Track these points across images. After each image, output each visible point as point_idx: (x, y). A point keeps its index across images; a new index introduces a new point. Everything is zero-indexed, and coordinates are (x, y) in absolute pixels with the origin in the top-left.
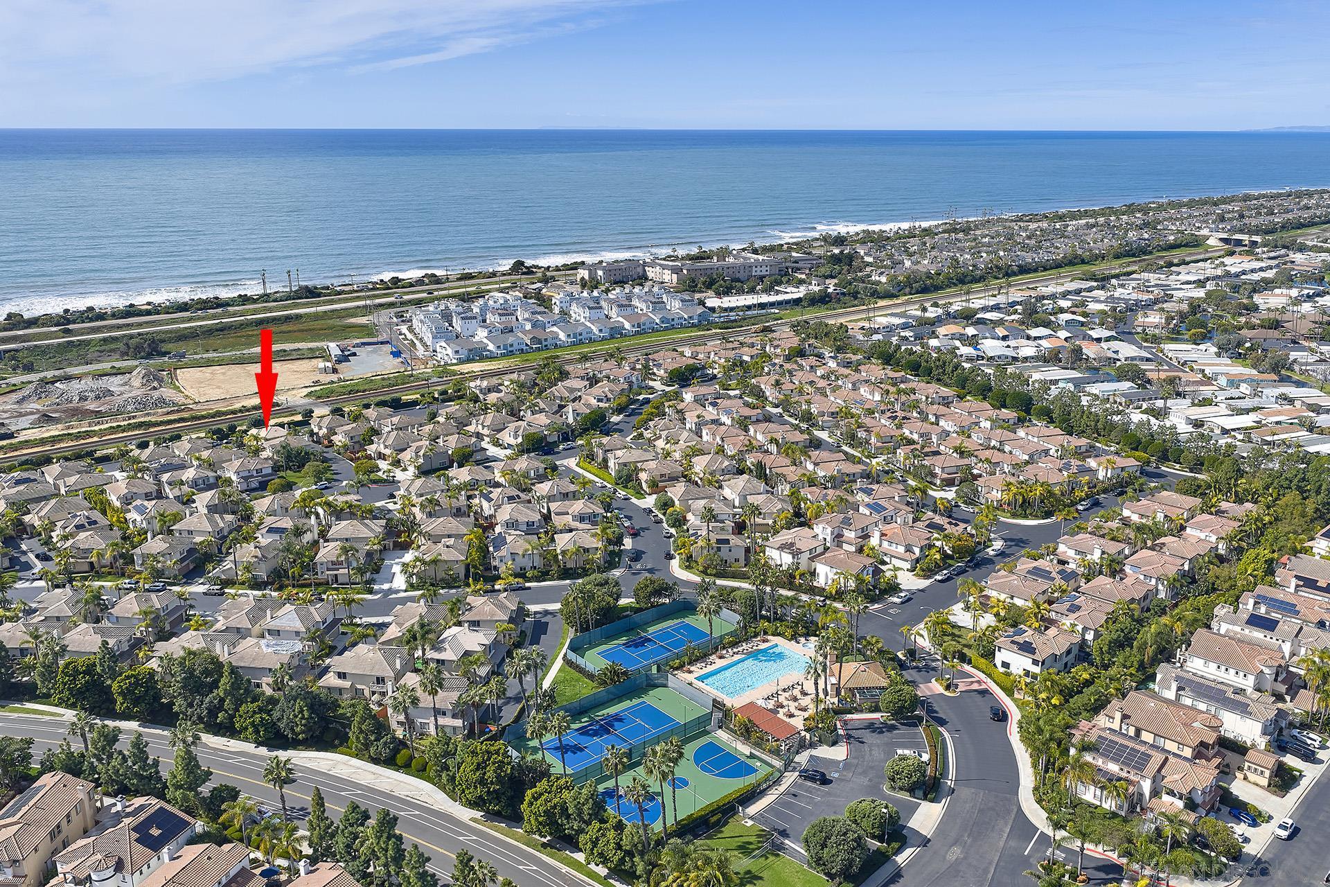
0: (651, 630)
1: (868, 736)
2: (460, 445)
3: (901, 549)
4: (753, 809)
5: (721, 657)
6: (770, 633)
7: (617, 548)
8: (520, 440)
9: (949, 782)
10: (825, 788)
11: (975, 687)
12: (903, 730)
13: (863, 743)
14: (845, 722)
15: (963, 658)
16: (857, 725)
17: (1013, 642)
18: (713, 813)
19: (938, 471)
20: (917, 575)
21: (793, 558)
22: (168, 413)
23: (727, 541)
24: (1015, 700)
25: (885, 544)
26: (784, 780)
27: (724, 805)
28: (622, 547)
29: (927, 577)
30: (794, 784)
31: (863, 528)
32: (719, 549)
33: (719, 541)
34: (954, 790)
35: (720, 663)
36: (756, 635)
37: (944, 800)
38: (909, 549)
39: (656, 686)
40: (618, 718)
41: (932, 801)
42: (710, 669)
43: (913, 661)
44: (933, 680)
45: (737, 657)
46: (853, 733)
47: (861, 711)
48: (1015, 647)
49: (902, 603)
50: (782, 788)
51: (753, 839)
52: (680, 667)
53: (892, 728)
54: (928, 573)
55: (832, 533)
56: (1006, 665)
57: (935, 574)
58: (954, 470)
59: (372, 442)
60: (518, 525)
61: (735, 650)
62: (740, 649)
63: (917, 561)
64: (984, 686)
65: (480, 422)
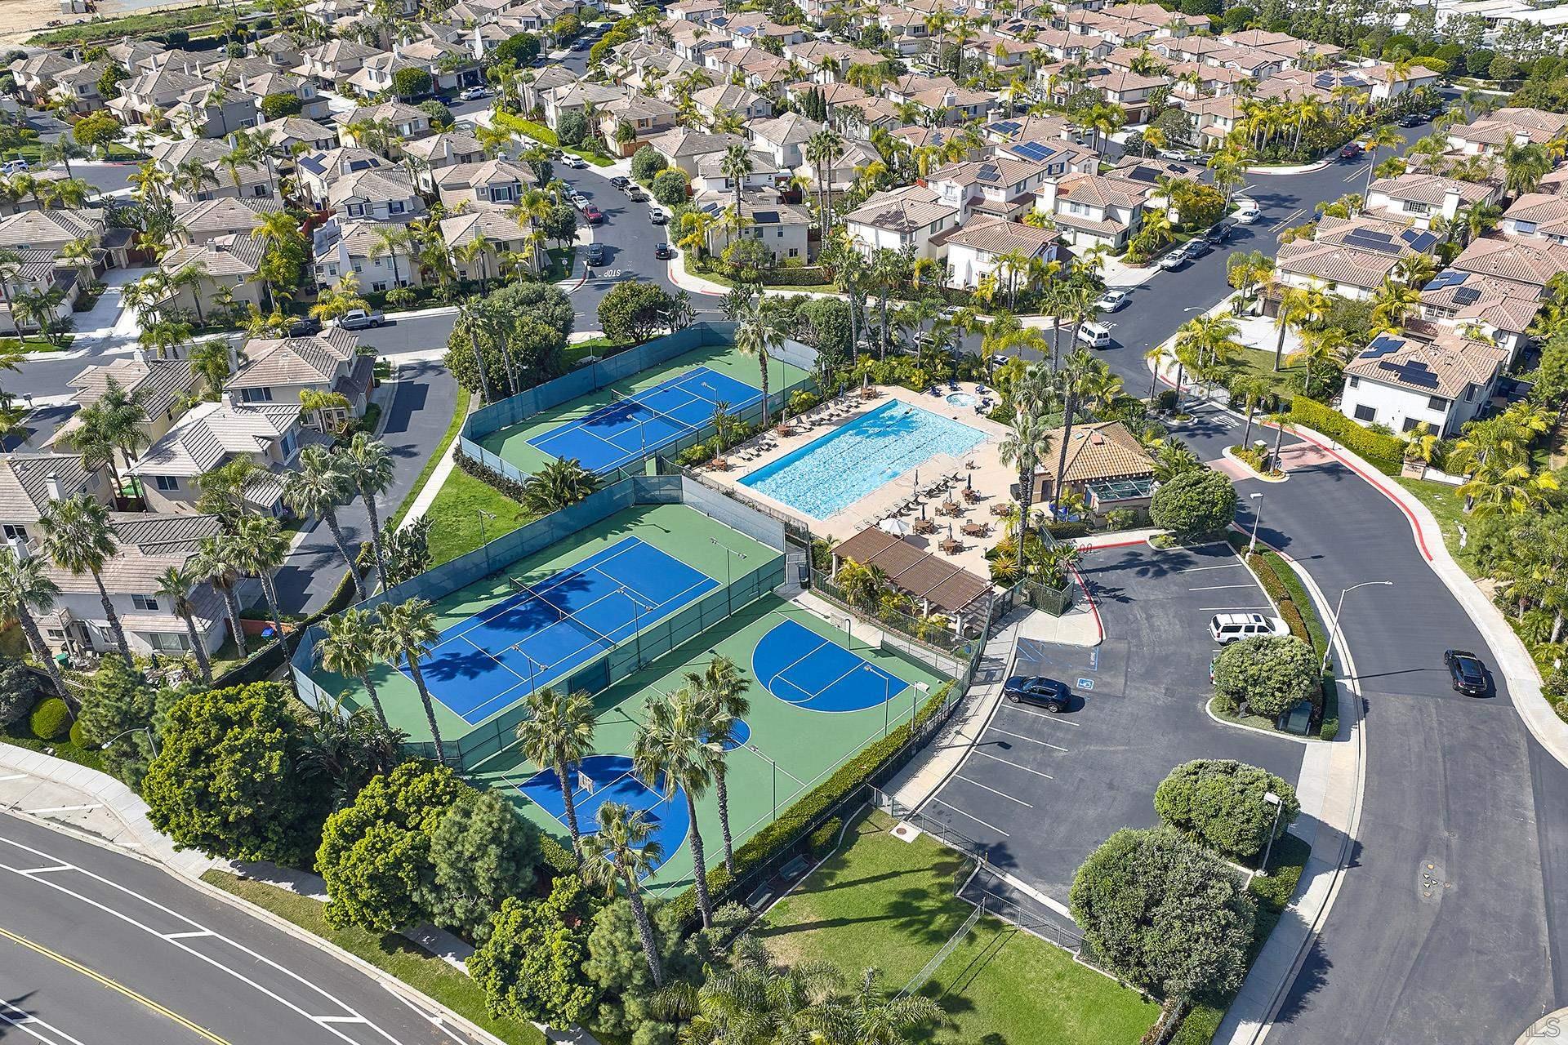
0: (640, 388)
1: (1130, 582)
2: (276, 91)
3: (1096, 215)
4: (914, 792)
5: (788, 434)
6: (879, 379)
7: (564, 245)
8: (388, 83)
9: (1348, 682)
10: (1071, 721)
11: (1312, 459)
12: (1204, 565)
13: (1126, 600)
14: (1079, 556)
15: (1277, 406)
16: (1101, 559)
17: (1385, 365)
18: (820, 819)
19: (1112, 98)
20: (1129, 261)
21: (903, 239)
23: (773, 217)
24: (1406, 483)
25: (1065, 209)
26: (973, 706)
27: (845, 794)
28: (576, 243)
29: (1145, 264)
30: (999, 717)
31: (1018, 184)
32: (759, 232)
33: (760, 217)
34: (1365, 702)
35: (787, 446)
36: (852, 386)
37: (1354, 733)
38: (1110, 215)
39: (657, 503)
40: (576, 581)
41: (1330, 737)
42: (767, 458)
43: (1173, 416)
44: (1226, 451)
45: (820, 432)
46: (1099, 578)
47: (1103, 529)
48: (1392, 376)
49: (1116, 310)
50: (972, 729)
51: (926, 881)
52: (706, 459)
53: (1180, 561)
54: (1147, 257)
55: (964, 196)
56: (1365, 413)
57: (1160, 257)
58: (1138, 95)
59: (117, 93)
60: (370, 210)
61: (815, 417)
62: (825, 415)
63: (1126, 235)
64: (1329, 459)
65: (317, 57)
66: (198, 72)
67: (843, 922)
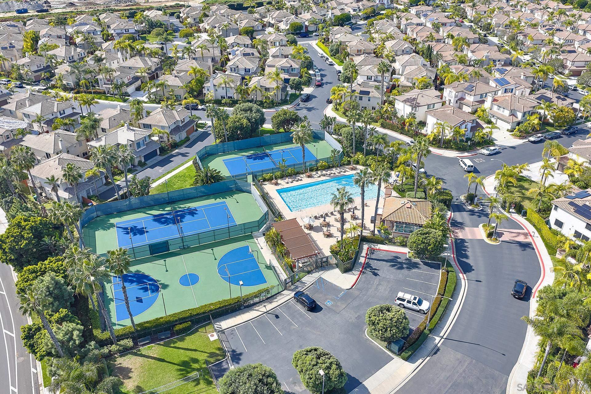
0: (275, 149)
1: (385, 270)
2: (247, 26)
3: (507, 113)
4: (226, 324)
5: (309, 177)
6: (360, 163)
7: (298, 93)
8: (288, 27)
9: (438, 339)
10: (311, 316)
11: (521, 239)
12: (424, 270)
13: (376, 274)
14: (372, 251)
15: (520, 210)
16: (381, 256)
17: (571, 204)
18: (182, 320)
19: (569, 64)
20: (514, 135)
21: (412, 109)
22: (127, 6)
23: (368, 93)
24: (555, 260)
25: (495, 108)
26: (278, 298)
28: (302, 92)
29: (521, 137)
30: (286, 305)
31: (481, 95)
32: (361, 98)
33: (362, 92)
34: (438, 350)
35: (310, 180)
36: (349, 163)
37: (420, 361)
38: (513, 114)
39: (242, 191)
40: (192, 212)
41: (407, 359)
42: (299, 183)
43: (470, 204)
44: (481, 226)
45: (323, 178)
46: (374, 264)
47: (394, 244)
48: (572, 209)
49: (490, 155)
50: (269, 306)
51: (202, 357)
52: (270, 180)
53: (412, 265)
54: (524, 134)
55: (456, 96)
56: (559, 224)
57: (530, 136)
59: (203, 22)
61: (324, 172)
62: (328, 172)
63: (519, 124)
64: (529, 240)
66: (229, 17)
67: (162, 360)
